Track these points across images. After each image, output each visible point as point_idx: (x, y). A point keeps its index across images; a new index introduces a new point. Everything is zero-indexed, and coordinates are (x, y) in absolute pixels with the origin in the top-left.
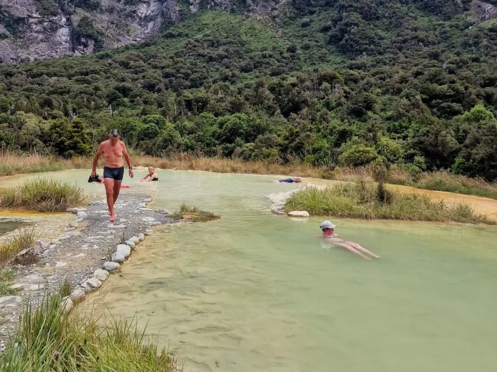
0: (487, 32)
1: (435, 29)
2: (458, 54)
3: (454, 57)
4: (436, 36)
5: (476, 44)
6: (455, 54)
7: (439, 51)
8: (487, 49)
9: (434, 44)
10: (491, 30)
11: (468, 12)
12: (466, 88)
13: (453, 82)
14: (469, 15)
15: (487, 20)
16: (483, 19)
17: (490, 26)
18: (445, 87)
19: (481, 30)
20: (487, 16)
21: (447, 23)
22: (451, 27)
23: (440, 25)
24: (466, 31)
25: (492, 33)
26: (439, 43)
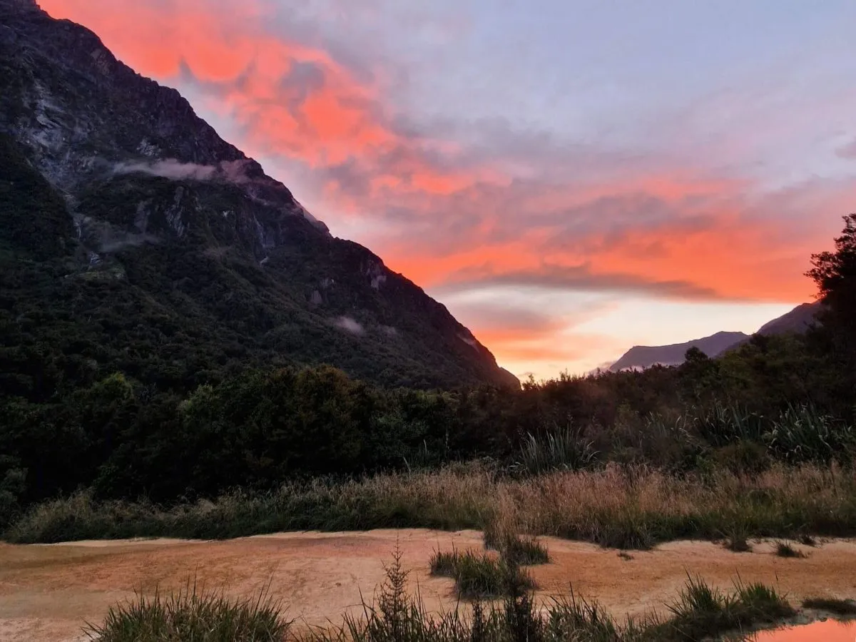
0: (84, 285)
1: (19, 268)
2: (41, 306)
3: (35, 310)
4: (18, 278)
5: (68, 297)
6: (36, 305)
7: (16, 298)
8: (80, 305)
9: (10, 287)
10: (90, 283)
11: (69, 257)
12: (47, 353)
13: (30, 343)
14: (69, 261)
15: (89, 271)
16: (85, 270)
17: (90, 279)
18: (16, 349)
19: (80, 281)
20: (90, 267)
21: (39, 264)
22: (42, 270)
23: (27, 264)
24: (61, 279)
25: (91, 288)
26: (19, 287)
